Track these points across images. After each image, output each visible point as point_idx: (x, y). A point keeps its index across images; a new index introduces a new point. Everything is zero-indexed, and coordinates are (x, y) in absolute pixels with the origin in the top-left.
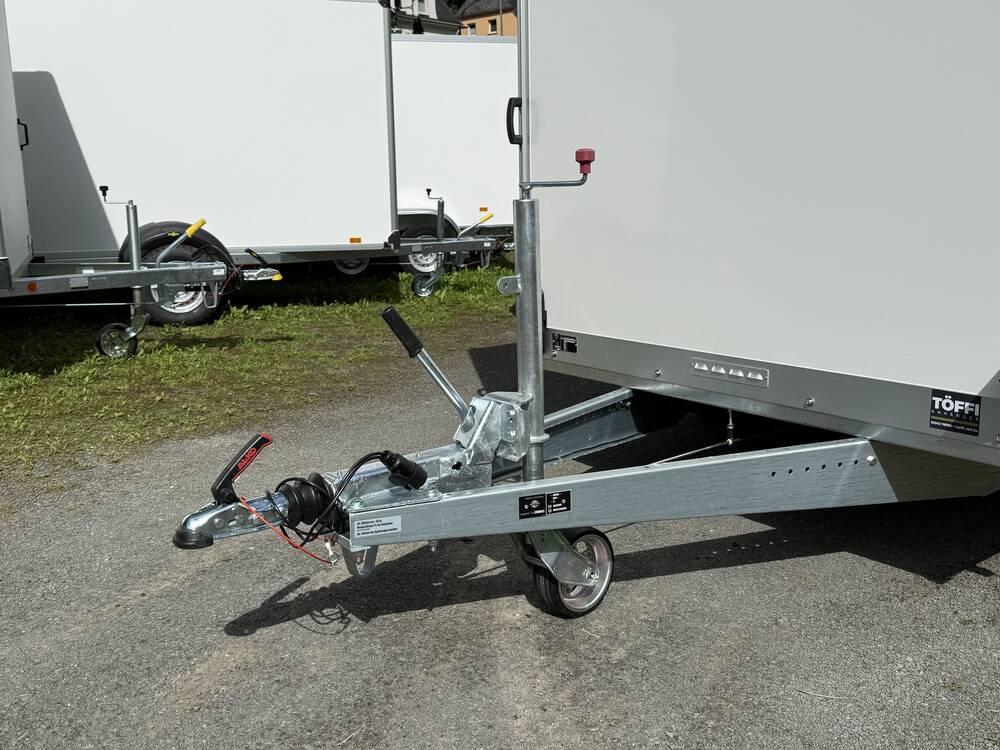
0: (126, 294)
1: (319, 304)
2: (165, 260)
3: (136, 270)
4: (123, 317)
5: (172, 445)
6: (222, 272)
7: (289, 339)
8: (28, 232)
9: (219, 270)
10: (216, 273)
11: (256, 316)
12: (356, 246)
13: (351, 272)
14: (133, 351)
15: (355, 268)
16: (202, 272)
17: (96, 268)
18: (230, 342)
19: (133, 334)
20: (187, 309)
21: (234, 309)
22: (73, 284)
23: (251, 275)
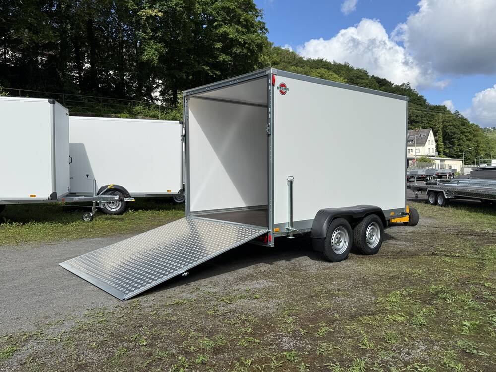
0: (91, 203)
1: (159, 210)
2: (101, 195)
3: (94, 197)
4: (90, 210)
5: (84, 239)
6: (117, 198)
7: (140, 219)
8: (69, 186)
9: (116, 198)
10: (115, 198)
11: (137, 213)
12: (169, 193)
13: (178, 202)
14: (92, 220)
15: (180, 200)
16: (112, 198)
17: (85, 196)
18: (122, 220)
19: (92, 215)
20: (114, 210)
21: (130, 211)
22: (74, 200)
23: (126, 200)
